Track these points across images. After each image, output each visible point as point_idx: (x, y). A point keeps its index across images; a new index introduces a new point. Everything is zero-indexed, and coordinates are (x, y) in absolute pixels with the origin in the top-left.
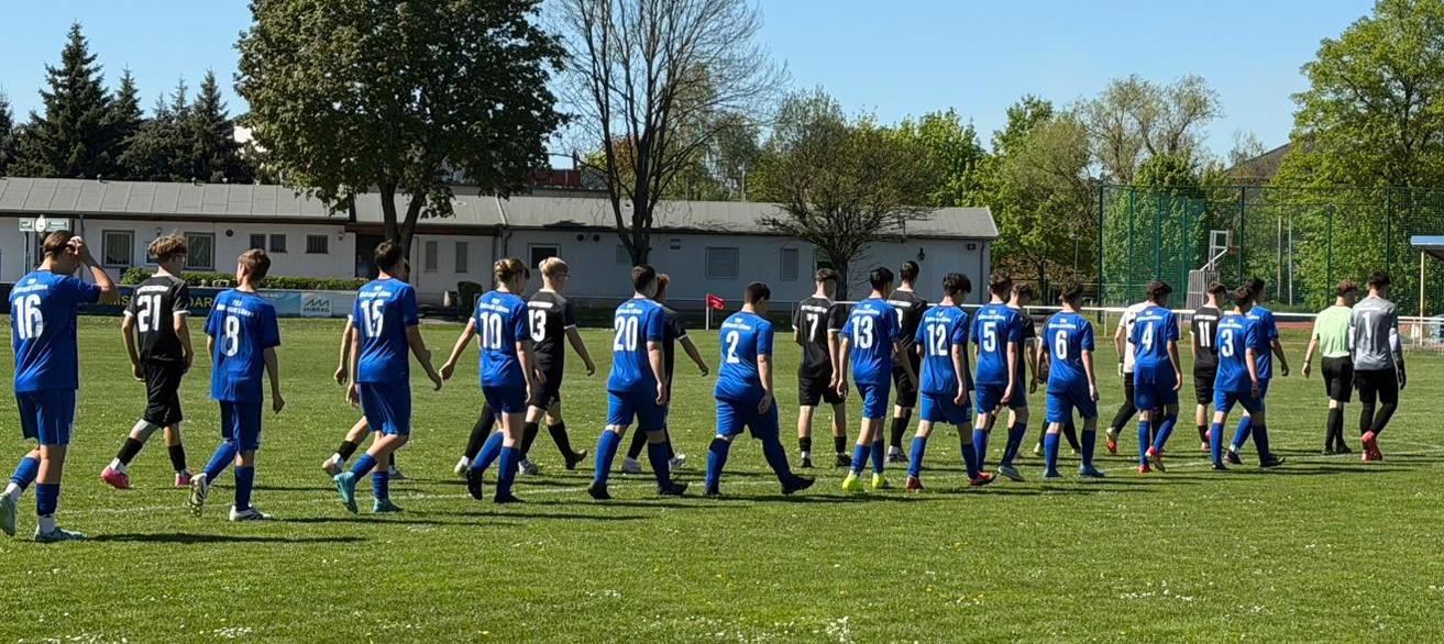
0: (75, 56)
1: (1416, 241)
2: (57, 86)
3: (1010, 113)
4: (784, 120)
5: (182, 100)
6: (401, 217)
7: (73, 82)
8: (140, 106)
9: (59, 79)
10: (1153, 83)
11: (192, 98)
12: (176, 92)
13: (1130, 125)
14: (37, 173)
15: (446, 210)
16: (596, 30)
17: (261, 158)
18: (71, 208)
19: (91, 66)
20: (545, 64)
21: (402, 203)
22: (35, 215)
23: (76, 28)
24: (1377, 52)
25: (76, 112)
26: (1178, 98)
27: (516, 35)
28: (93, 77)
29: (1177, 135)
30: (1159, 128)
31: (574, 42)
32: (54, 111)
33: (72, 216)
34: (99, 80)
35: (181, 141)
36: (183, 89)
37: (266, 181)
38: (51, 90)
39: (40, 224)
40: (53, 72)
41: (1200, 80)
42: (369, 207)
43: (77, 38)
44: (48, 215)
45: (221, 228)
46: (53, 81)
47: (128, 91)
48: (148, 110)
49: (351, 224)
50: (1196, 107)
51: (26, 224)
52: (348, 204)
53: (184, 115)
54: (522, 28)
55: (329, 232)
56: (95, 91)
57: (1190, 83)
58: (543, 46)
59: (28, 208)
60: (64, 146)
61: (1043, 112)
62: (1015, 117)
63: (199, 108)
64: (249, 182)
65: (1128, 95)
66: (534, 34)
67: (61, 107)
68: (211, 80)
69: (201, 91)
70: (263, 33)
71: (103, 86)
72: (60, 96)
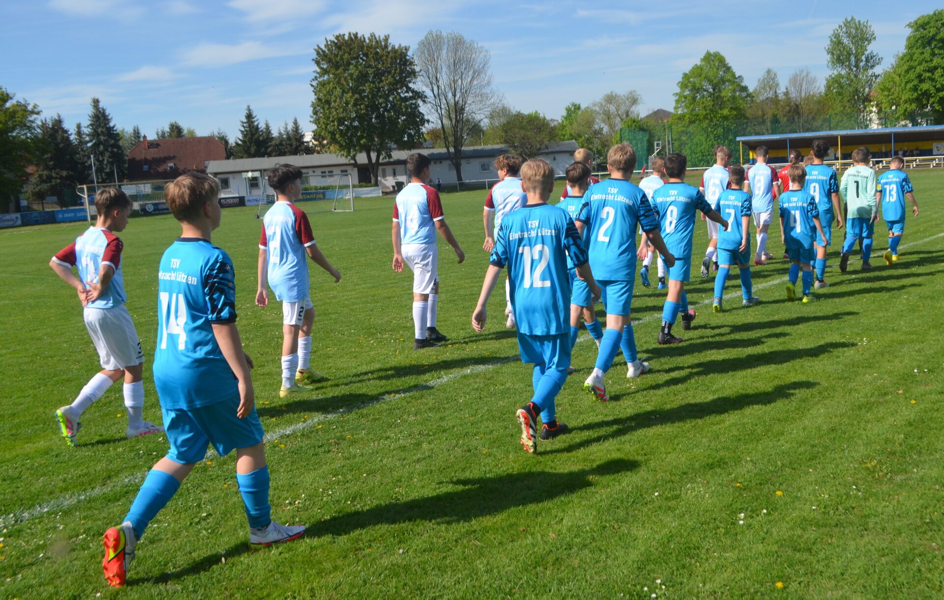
0: (249, 116)
1: (738, 139)
2: (244, 127)
3: (566, 109)
4: (492, 117)
5: (286, 128)
6: (374, 160)
7: (250, 125)
8: (272, 132)
9: (245, 125)
10: (618, 94)
11: (290, 127)
12: (284, 126)
13: (612, 108)
14: (242, 157)
15: (390, 156)
16: (435, 88)
17: (316, 146)
18: (258, 168)
19: (255, 119)
20: (420, 102)
21: (374, 156)
22: (247, 171)
23: (249, 107)
24: (703, 76)
25: (253, 135)
26: (628, 99)
27: (407, 92)
28: (256, 124)
29: (628, 112)
30: (623, 109)
31: (428, 93)
32: (245, 136)
33: (260, 171)
34: (257, 125)
35: (288, 142)
36: (286, 124)
37: (318, 153)
38: (243, 129)
39: (250, 175)
40: (243, 122)
41: (634, 91)
42: (362, 158)
43: (249, 110)
44: (252, 171)
45: (310, 171)
46: (243, 126)
47: (268, 127)
48: (275, 133)
49: (355, 165)
50: (634, 101)
51: (244, 175)
52: (354, 158)
53: (288, 134)
54: (409, 89)
55: (349, 168)
56: (257, 128)
57: (631, 93)
58: (418, 95)
59: (245, 169)
60: (249, 148)
61: (577, 108)
62: (568, 110)
63: (293, 131)
64: (313, 154)
65: (610, 99)
66: (413, 91)
67: (247, 134)
68: (296, 120)
69: (293, 124)
70: (319, 99)
71: (259, 126)
72: (246, 131)
